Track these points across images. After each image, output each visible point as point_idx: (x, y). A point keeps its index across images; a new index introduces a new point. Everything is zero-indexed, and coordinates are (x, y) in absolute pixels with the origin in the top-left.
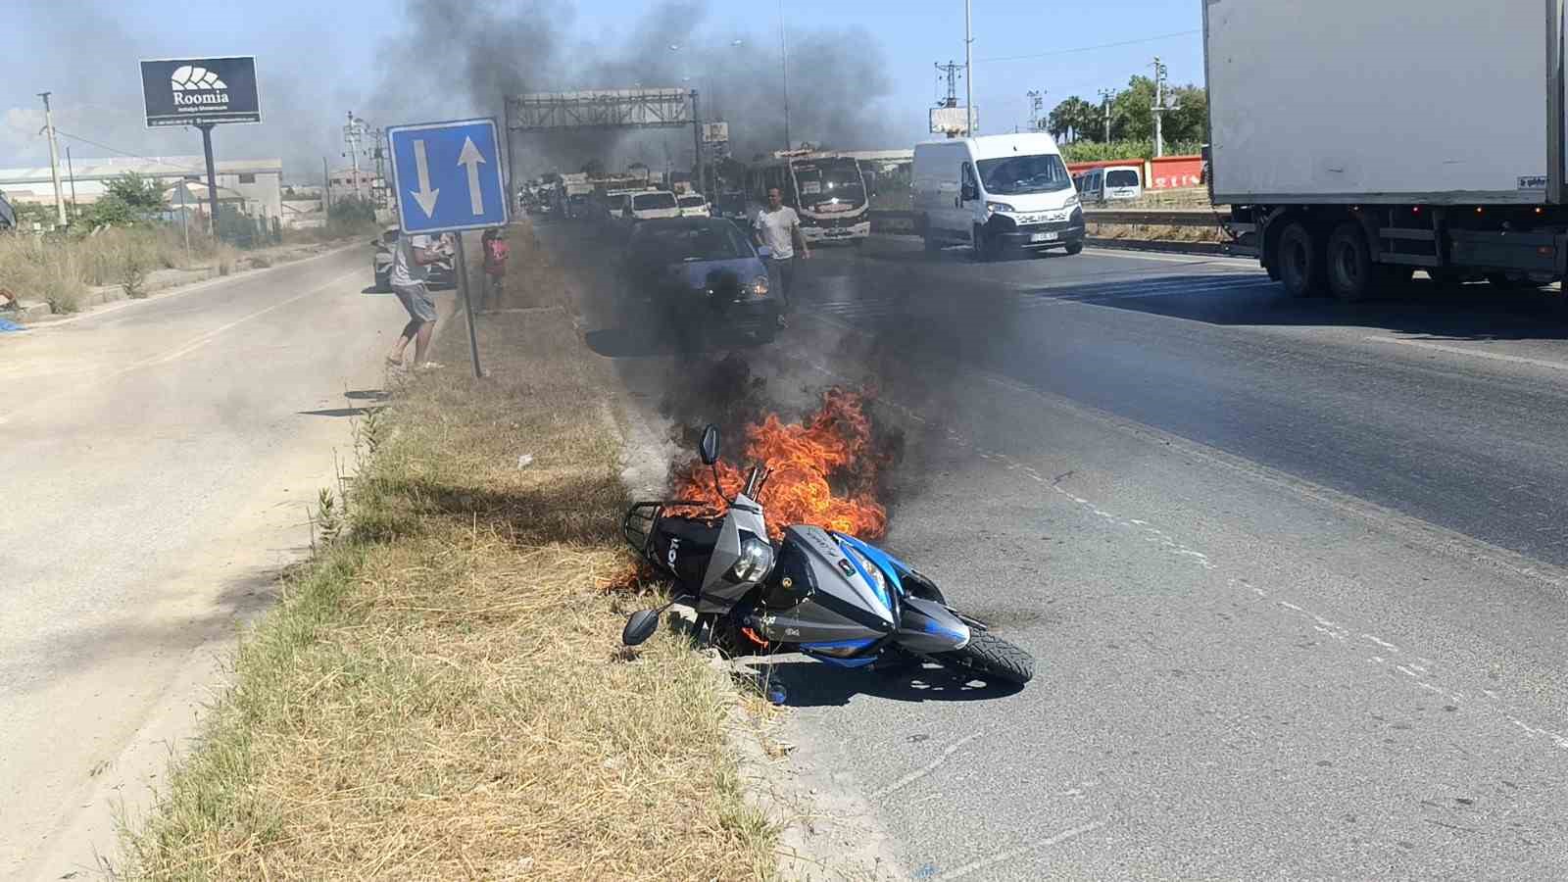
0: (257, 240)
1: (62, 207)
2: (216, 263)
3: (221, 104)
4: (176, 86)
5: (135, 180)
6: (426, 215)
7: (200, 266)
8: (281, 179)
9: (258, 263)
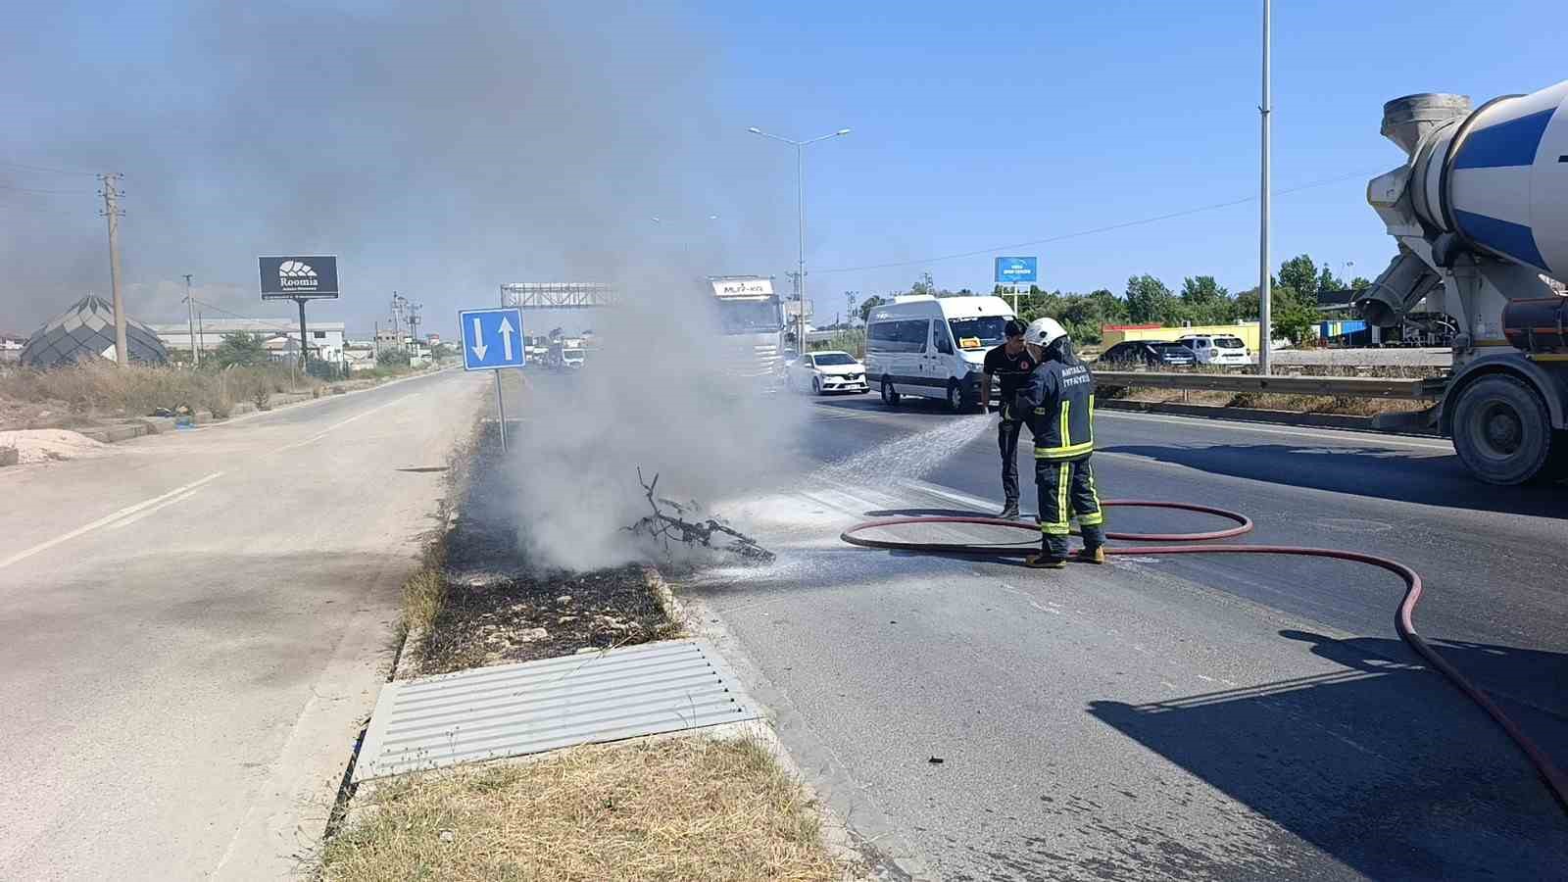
0: (334, 376)
1: (195, 350)
2: (311, 390)
3: (313, 286)
4: (282, 274)
5: (240, 333)
6: (477, 358)
7: (299, 392)
8: (343, 336)
9: (337, 390)
